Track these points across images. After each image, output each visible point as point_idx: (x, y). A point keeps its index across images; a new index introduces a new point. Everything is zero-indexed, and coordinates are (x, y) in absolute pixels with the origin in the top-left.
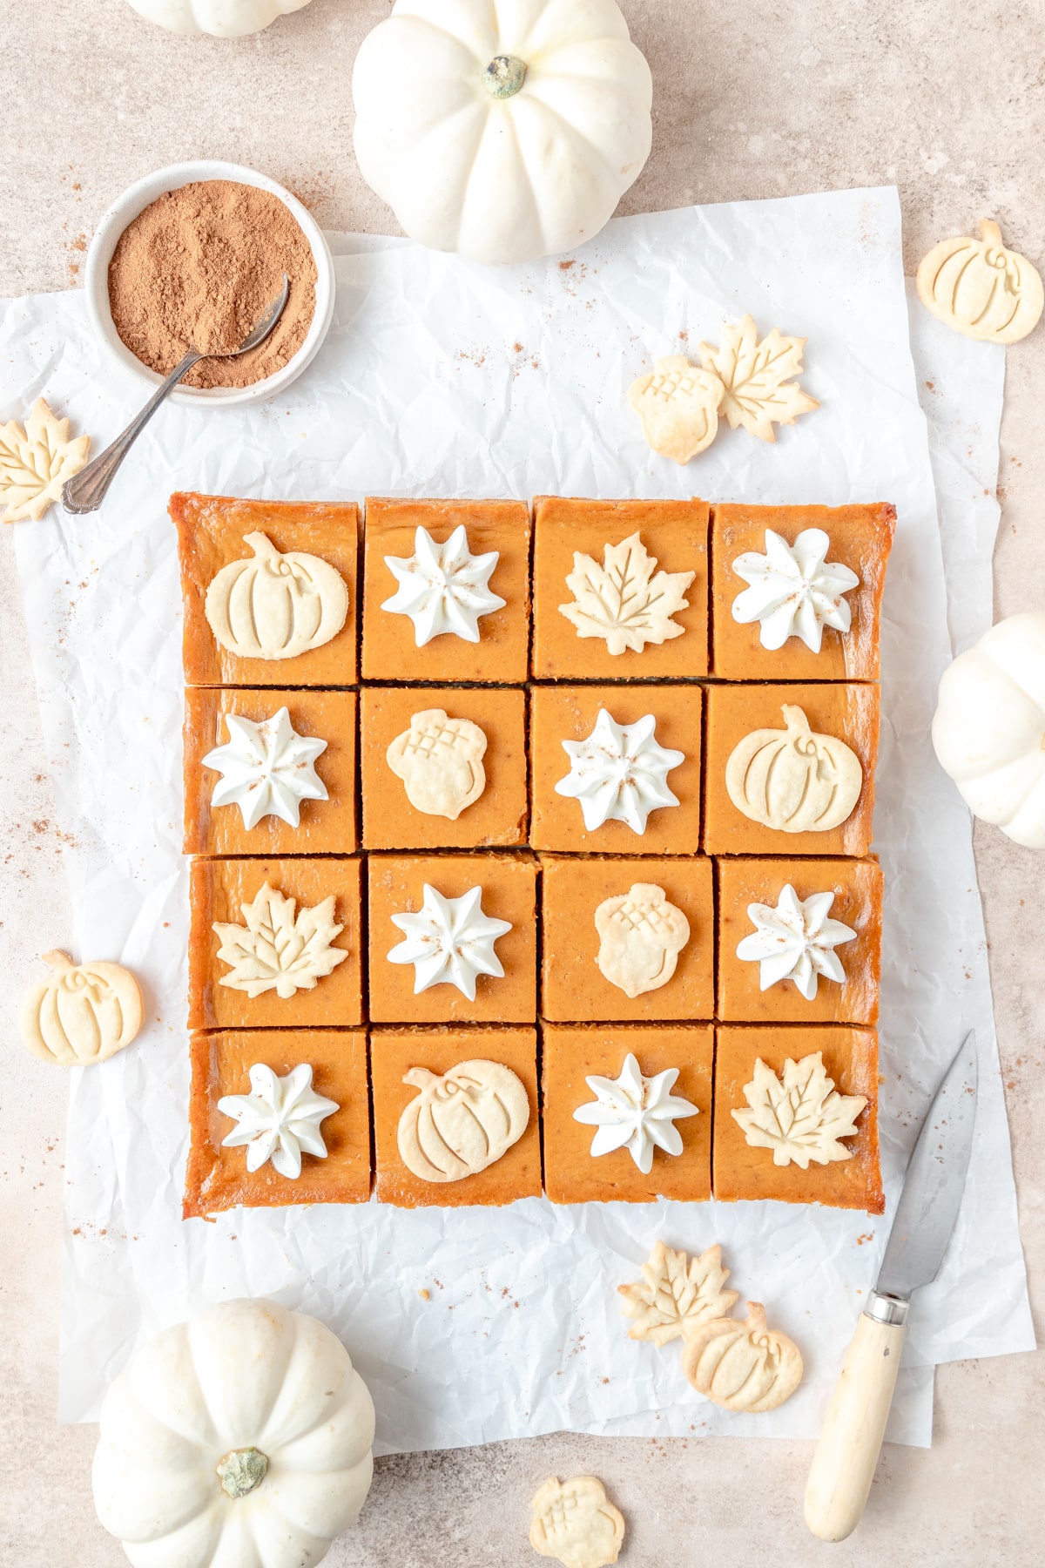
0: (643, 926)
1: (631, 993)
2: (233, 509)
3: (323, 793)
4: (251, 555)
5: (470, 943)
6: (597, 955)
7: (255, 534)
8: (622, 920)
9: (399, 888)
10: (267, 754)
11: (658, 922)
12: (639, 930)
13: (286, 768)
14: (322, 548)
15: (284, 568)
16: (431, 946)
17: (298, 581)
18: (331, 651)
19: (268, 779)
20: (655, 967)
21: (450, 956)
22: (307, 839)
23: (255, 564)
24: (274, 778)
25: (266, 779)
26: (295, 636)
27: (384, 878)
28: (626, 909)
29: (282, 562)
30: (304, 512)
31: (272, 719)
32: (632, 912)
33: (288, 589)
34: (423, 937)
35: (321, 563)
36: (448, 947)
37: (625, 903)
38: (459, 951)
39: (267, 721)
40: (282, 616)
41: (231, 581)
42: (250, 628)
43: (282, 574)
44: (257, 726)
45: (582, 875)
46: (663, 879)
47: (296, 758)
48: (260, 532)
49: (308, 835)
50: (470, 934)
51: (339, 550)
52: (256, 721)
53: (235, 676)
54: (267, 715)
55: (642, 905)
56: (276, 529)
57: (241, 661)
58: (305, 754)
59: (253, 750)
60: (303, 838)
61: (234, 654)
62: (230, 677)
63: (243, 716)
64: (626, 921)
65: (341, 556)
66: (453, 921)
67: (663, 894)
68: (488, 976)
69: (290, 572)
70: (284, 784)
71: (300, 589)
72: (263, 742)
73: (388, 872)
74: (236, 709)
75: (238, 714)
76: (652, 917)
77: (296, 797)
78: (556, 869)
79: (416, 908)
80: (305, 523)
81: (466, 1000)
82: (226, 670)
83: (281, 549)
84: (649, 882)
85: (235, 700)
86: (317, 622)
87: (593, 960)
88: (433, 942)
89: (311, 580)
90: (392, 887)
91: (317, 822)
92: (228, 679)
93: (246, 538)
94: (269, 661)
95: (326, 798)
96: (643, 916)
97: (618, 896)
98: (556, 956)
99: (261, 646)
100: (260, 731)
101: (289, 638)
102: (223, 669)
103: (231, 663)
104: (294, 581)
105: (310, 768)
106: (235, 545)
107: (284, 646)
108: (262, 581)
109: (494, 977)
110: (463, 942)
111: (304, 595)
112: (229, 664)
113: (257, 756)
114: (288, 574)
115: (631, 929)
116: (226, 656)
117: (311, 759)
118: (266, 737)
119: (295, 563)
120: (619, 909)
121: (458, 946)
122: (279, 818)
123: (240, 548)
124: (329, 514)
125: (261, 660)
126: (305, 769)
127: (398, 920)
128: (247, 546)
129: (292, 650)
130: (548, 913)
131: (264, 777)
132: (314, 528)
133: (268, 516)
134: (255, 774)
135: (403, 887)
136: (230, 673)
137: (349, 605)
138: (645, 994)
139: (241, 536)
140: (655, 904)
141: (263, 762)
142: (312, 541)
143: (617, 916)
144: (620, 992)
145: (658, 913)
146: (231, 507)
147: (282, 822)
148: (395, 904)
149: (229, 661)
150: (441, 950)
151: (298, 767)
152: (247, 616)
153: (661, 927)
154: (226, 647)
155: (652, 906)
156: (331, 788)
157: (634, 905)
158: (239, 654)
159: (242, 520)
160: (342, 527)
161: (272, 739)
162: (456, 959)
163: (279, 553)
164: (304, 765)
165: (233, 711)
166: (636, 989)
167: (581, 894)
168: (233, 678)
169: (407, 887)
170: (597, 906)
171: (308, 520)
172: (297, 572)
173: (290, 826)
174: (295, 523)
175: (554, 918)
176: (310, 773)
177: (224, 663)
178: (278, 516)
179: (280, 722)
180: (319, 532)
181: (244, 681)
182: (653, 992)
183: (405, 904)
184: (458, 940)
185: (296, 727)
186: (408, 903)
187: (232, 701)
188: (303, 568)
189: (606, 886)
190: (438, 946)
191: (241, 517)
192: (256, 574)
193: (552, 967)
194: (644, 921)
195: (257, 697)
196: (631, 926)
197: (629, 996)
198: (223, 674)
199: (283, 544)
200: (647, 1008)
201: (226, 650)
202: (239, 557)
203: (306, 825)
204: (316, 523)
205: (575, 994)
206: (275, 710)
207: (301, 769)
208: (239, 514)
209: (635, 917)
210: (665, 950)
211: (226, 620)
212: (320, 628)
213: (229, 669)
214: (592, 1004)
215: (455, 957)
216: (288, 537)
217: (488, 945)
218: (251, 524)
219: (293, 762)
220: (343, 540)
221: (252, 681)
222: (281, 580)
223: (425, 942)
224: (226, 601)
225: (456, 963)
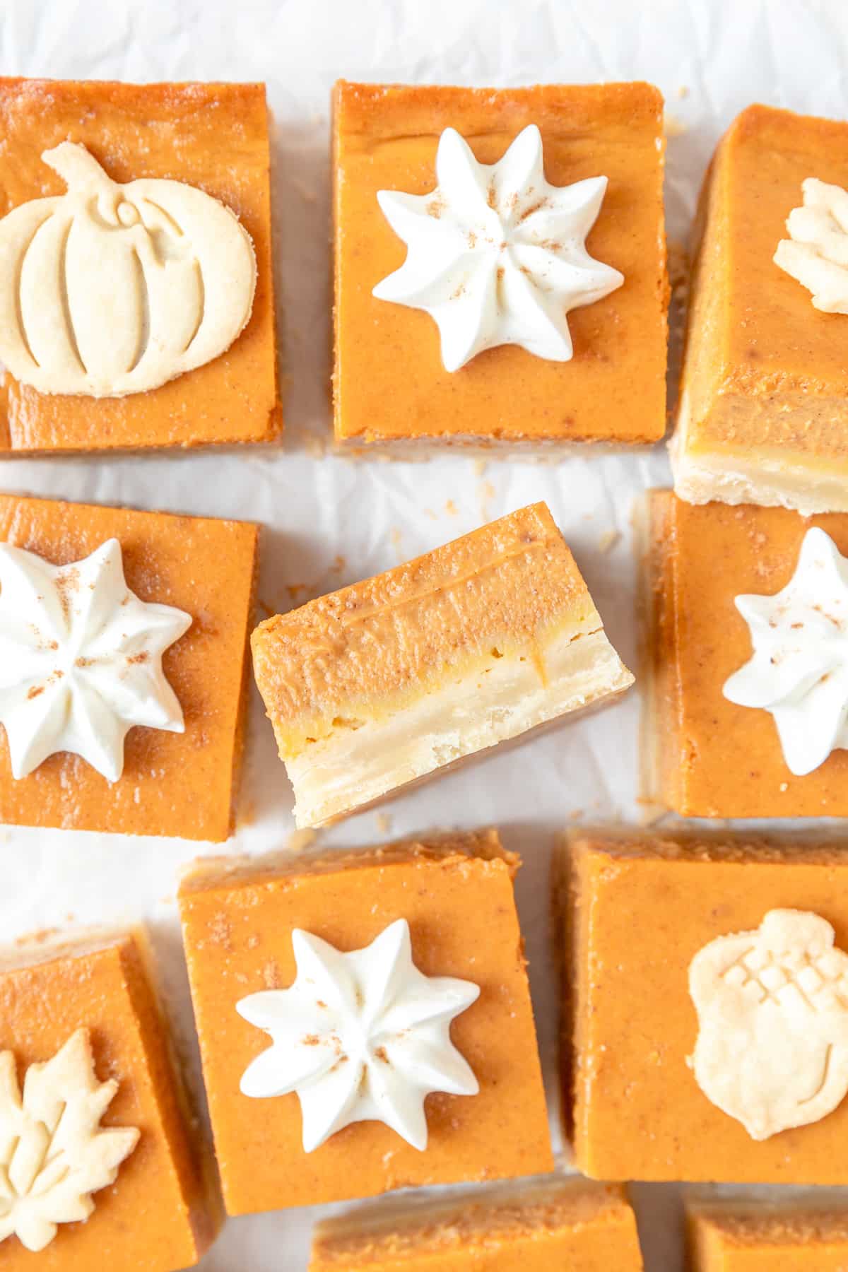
0: (787, 994)
1: (757, 1129)
2: (20, 100)
3: (173, 718)
4: (60, 189)
5: (400, 1036)
6: (690, 1050)
7: (66, 148)
8: (744, 983)
9: (245, 944)
10: (69, 629)
11: (819, 989)
12: (777, 1002)
13: (106, 662)
14: (200, 170)
15: (126, 213)
16: (324, 1053)
17: (155, 237)
18: (226, 373)
19: (68, 680)
20: (808, 1080)
21: (365, 1068)
22: (134, 807)
23: (67, 207)
24: (81, 681)
25: (63, 678)
26: (151, 347)
27: (212, 931)
28: (752, 961)
29: (120, 200)
30: (161, 99)
31: (84, 561)
32: (763, 967)
33: (135, 253)
34: (304, 1037)
35: (199, 196)
36: (359, 1052)
37: (752, 949)
38: (381, 1055)
39: (77, 565)
40: (125, 306)
41: (20, 241)
42: (62, 334)
43: (121, 225)
44: (56, 572)
45: (665, 890)
46: (829, 901)
47: (127, 644)
48: (76, 142)
49: (137, 799)
50: (401, 1017)
51: (233, 173)
52: (56, 561)
53: (37, 434)
54: (78, 552)
55: (787, 953)
56: (106, 135)
57: (49, 403)
58: (144, 636)
59: (43, 618)
60: (126, 805)
61: (33, 390)
62: (28, 438)
63: (32, 550)
64: (752, 984)
65: (238, 183)
66: (359, 997)
67: (828, 933)
68: (445, 1096)
69: (139, 219)
70: (99, 696)
71: (159, 253)
72: (65, 604)
73: (219, 917)
74: (18, 535)
75: (20, 545)
76: (806, 978)
77: (120, 721)
78: (613, 876)
79: (283, 980)
80: (163, 120)
81: (409, 1148)
82: (19, 423)
83: (117, 174)
84: (800, 907)
85: (18, 515)
86: (196, 314)
87: (682, 1061)
88: (326, 1043)
89: (181, 233)
90: (231, 946)
91: (158, 774)
92: (24, 441)
93: (47, 157)
94: (103, 400)
95: (179, 728)
96: (788, 975)
97: (736, 932)
98: (609, 1049)
99: (85, 370)
100: (61, 582)
101: (140, 351)
102: (12, 422)
103: (28, 409)
104: (145, 235)
105: (153, 668)
106: (26, 175)
107: (132, 369)
108: (84, 239)
109: (460, 1097)
110: (385, 1036)
111: (168, 263)
112: (23, 412)
113: (50, 630)
114: (134, 223)
115: (762, 1001)
116: (18, 395)
117: (156, 646)
118: (72, 594)
119: (148, 201)
120: (739, 961)
121: (379, 1044)
122: (82, 760)
123: (38, 179)
124: (211, 100)
125: (86, 399)
126: (143, 666)
127: (252, 1008)
128: (49, 173)
129: (148, 376)
130: (595, 962)
131: (59, 674)
132: (182, 131)
133: (91, 110)
134: (43, 665)
135: (252, 942)
136: (27, 428)
137: (258, 279)
138: (787, 1133)
139: (39, 155)
140: (813, 951)
141: (60, 646)
142: (179, 156)
143: (735, 975)
144: (736, 1126)
145: (819, 972)
146: (16, 95)
147: (87, 768)
148: (241, 978)
149: (23, 405)
150: (344, 1059)
151: (130, 661)
152: (55, 310)
153: (824, 1001)
154: (16, 376)
155: (807, 957)
156: (191, 708)
157: (770, 955)
158: (43, 387)
159: (39, 121)
160: (238, 127)
161: (82, 599)
162: (377, 1073)
163: (113, 183)
164: (142, 658)
165: (12, 537)
166: (769, 1121)
167: (663, 928)
168: (33, 438)
169: (260, 940)
170: (694, 951)
171: (170, 114)
172: (151, 218)
173: (104, 779)
174: (143, 123)
175: (607, 973)
176: (153, 676)
177: (15, 408)
178: (109, 107)
179: (101, 566)
180: (192, 138)
181: (55, 442)
182: (802, 1128)
183: (262, 976)
184: (375, 1033)
185: (132, 582)
186: (268, 972)
187: (12, 516)
188: (162, 210)
189: (714, 912)
190: (338, 1053)
191: (37, 115)
192: (70, 225)
193: (601, 1072)
194: (791, 987)
195: (61, 516)
196: (762, 994)
197: (755, 1137)
198: (13, 428)
199: (121, 166)
200: (788, 1160)
201: (17, 384)
202: (36, 194)
203: (136, 779)
204: (185, 120)
205: (642, 1127)
206: (96, 544)
207: (135, 666)
208: (33, 110)
209: (770, 977)
210: (830, 1047)
211: (15, 321)
212: (201, 328)
213: (24, 419)
214: (677, 1148)
215: (375, 1069)
216: (131, 152)
217: (437, 1037)
218: (58, 129)
219: (119, 651)
220: (240, 153)
221: (70, 442)
222: (121, 234)
223: (309, 1046)
224: (11, 280)
225: (379, 1078)
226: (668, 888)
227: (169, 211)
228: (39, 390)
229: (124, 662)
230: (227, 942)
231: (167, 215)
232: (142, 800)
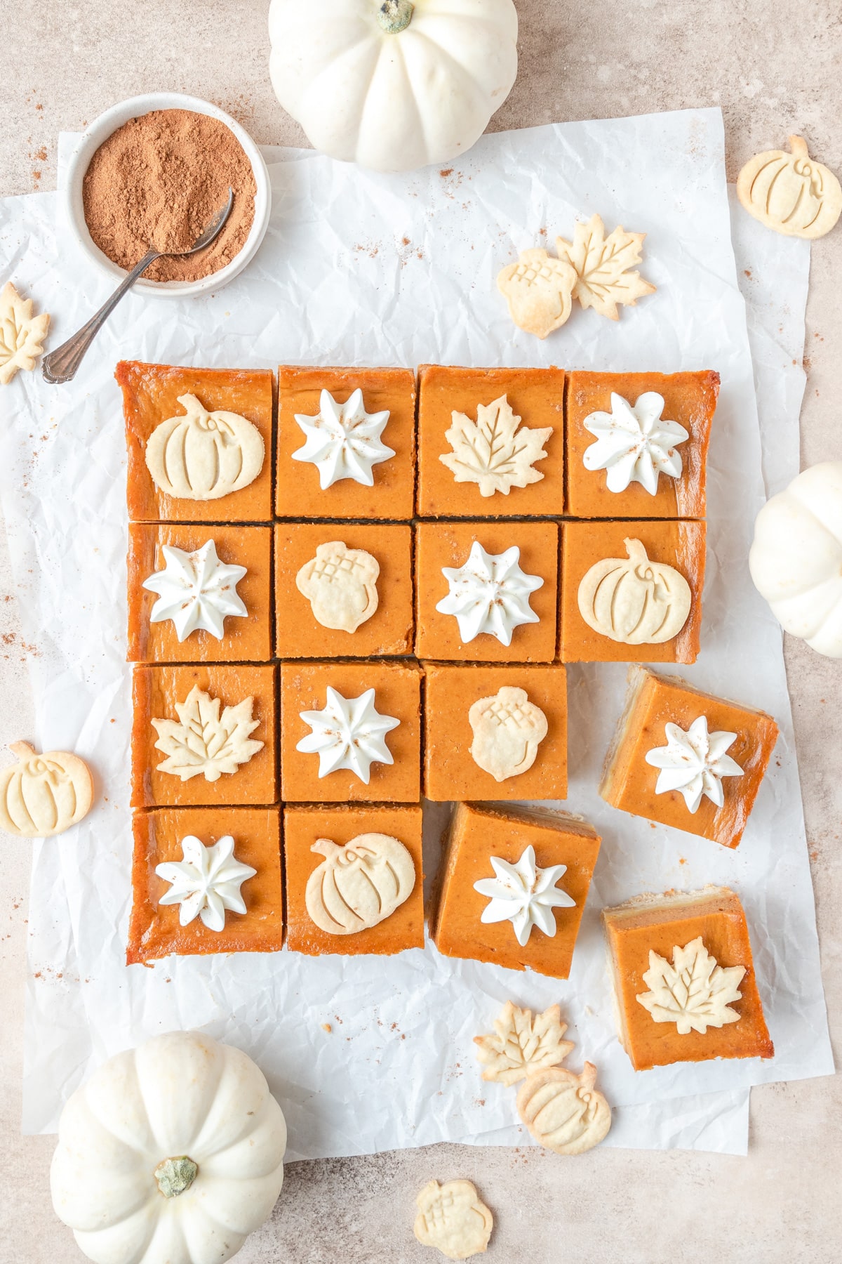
0: (509, 722)
1: (499, 777)
2: (169, 375)
3: (243, 611)
4: (184, 413)
5: (365, 736)
6: (470, 746)
7: (187, 396)
8: (491, 717)
9: (306, 690)
10: (197, 578)
11: (522, 719)
12: (505, 725)
13: (212, 590)
14: (243, 407)
15: (211, 424)
16: (333, 738)
17: (223, 434)
18: (250, 493)
19: (198, 599)
20: (519, 756)
21: (349, 747)
22: (230, 649)
23: (187, 421)
24: (203, 599)
25: (196, 599)
26: (220, 481)
27: (294, 682)
28: (495, 708)
29: (209, 419)
30: (228, 378)
31: (200, 550)
32: (499, 710)
33: (214, 441)
34: (326, 730)
35: (242, 419)
36: (347, 739)
37: (494, 703)
38: (356, 743)
39: (196, 551)
40: (209, 463)
41: (167, 435)
42: (183, 474)
43: (209, 429)
44: (189, 555)
46: (527, 683)
47: (221, 582)
48: (191, 394)
49: (231, 646)
50: (365, 729)
51: (257, 409)
52: (188, 551)
53: (171, 513)
54: (196, 546)
55: (509, 704)
56: (204, 391)
57: (176, 502)
58: (228, 578)
59: (185, 575)
60: (227, 648)
61: (169, 495)
62: (166, 516)
63: (177, 547)
64: (495, 718)
65: (260, 415)
66: (351, 717)
67: (526, 696)
68: (380, 763)
69: (216, 427)
70: (212, 604)
71: (224, 442)
72: (194, 568)
73: (298, 677)
74: (171, 541)
75: (172, 545)
76: (517, 714)
77: (221, 614)
78: (436, 675)
79: (320, 706)
80: (228, 386)
81: (362, 783)
82: (163, 509)
83: (208, 407)
84: (514, 686)
85: (170, 533)
86: (239, 469)
87: (467, 750)
88: (334, 734)
89: (234, 434)
90: (300, 690)
91: (239, 635)
92: (165, 517)
93: (179, 399)
94: (198, 501)
95: (246, 615)
96: (509, 714)
97: (488, 697)
98: (437, 746)
99: (191, 488)
100: (191, 559)
101: (215, 482)
102: (160, 508)
103: (167, 503)
104: (219, 435)
105: (233, 591)
106: (170, 405)
107: (211, 489)
108: (193, 435)
109: (385, 765)
110: (359, 735)
111: (228, 446)
112: (165, 504)
113: (189, 581)
114: (215, 429)
115: (499, 724)
116: (163, 497)
117: (233, 582)
118: (196, 564)
119: (220, 420)
120: (489, 708)
121: (356, 738)
122: (206, 631)
123: (175, 407)
124: (249, 380)
125: (192, 500)
126: (228, 591)
127: (305, 717)
128: (180, 405)
129: (217, 493)
130: (430, 711)
131: (194, 597)
132: (236, 391)
133: (198, 381)
134: (187, 595)
135: (310, 689)
136: (166, 511)
137: (265, 455)
138: (511, 778)
139: (176, 397)
140: (519, 703)
141: (194, 585)
142: (234, 401)
143: (488, 714)
144: (490, 777)
145: (521, 711)
146: (167, 373)
147: (209, 635)
148: (303, 703)
149: (165, 501)
150: (341, 742)
151: (223, 589)
152: (180, 463)
153: (524, 723)
154: (163, 490)
155: (517, 705)
156: (250, 606)
157: (501, 705)
158: (174, 495)
159: (176, 384)
160: (259, 390)
161: (201, 566)
162: (353, 750)
163: (207, 412)
164: (227, 587)
165: (169, 542)
166: (504, 774)
167: (458, 696)
168: (169, 515)
169: (313, 689)
170: (471, 705)
171: (231, 384)
172: (222, 427)
173: (216, 639)
174: (220, 387)
175: (435, 715)
176: (233, 595)
177: (161, 503)
178: (206, 380)
179: (207, 552)
180: (240, 394)
181: (178, 518)
182: (517, 776)
183: (311, 703)
184: (355, 733)
185: (221, 556)
186: (314, 703)
187: (168, 534)
188: (227, 424)
189: (479, 689)
190: (339, 738)
191: (176, 382)
192: (188, 429)
193: (433, 756)
194: (510, 718)
195: (188, 531)
196: (499, 721)
197: (497, 780)
198: (160, 511)
199: (210, 403)
200: (512, 790)
201: (163, 493)
202: (173, 415)
203: (230, 638)
204: (237, 387)
205: (452, 779)
206: (204, 542)
207: (225, 591)
208: (174, 379)
209: (502, 715)
210: (527, 742)
211: (163, 467)
212: (241, 474)
213: (165, 508)
214: (466, 787)
215: (353, 747)
216: (214, 398)
217: (379, 738)
218: (184, 387)
219: (218, 586)
220: (260, 401)
221: (184, 518)
222: (209, 434)
223: (327, 735)
224: (162, 451)
225: (354, 752)
226: (459, 679)
227: (229, 424)
228: (172, 496)
229: (221, 590)
230: (299, 688)
231: (228, 426)
232: (233, 646)
